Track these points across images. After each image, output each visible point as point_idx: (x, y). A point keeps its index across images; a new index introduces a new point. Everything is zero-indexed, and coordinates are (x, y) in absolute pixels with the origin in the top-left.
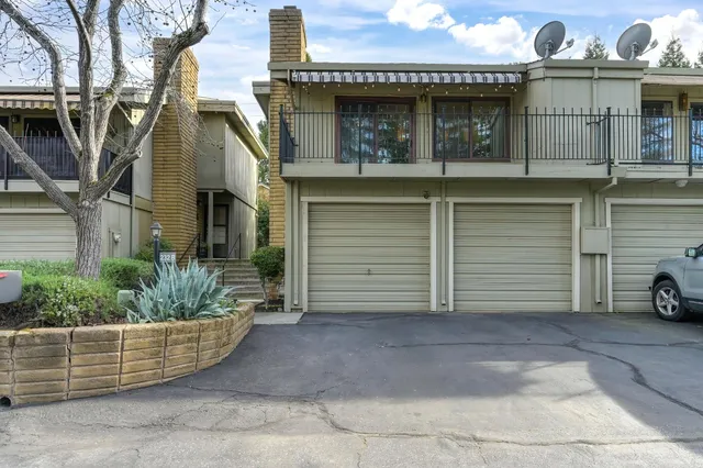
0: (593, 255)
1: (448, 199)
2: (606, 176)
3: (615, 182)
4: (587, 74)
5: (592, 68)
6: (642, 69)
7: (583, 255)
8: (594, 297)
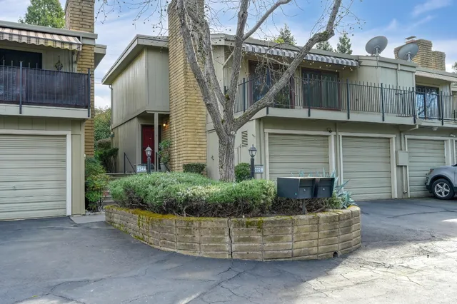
0: (402, 166)
1: (340, 134)
2: (413, 124)
3: (417, 127)
4: (395, 67)
5: (397, 64)
6: (415, 67)
7: (398, 166)
8: (403, 189)
